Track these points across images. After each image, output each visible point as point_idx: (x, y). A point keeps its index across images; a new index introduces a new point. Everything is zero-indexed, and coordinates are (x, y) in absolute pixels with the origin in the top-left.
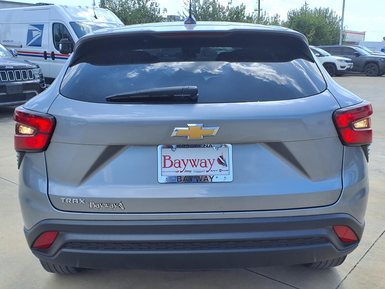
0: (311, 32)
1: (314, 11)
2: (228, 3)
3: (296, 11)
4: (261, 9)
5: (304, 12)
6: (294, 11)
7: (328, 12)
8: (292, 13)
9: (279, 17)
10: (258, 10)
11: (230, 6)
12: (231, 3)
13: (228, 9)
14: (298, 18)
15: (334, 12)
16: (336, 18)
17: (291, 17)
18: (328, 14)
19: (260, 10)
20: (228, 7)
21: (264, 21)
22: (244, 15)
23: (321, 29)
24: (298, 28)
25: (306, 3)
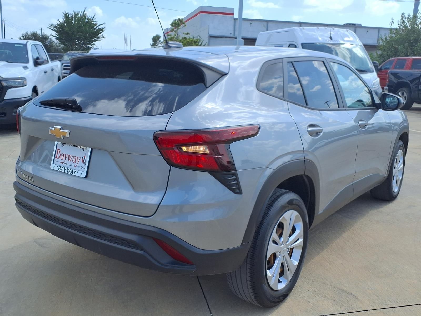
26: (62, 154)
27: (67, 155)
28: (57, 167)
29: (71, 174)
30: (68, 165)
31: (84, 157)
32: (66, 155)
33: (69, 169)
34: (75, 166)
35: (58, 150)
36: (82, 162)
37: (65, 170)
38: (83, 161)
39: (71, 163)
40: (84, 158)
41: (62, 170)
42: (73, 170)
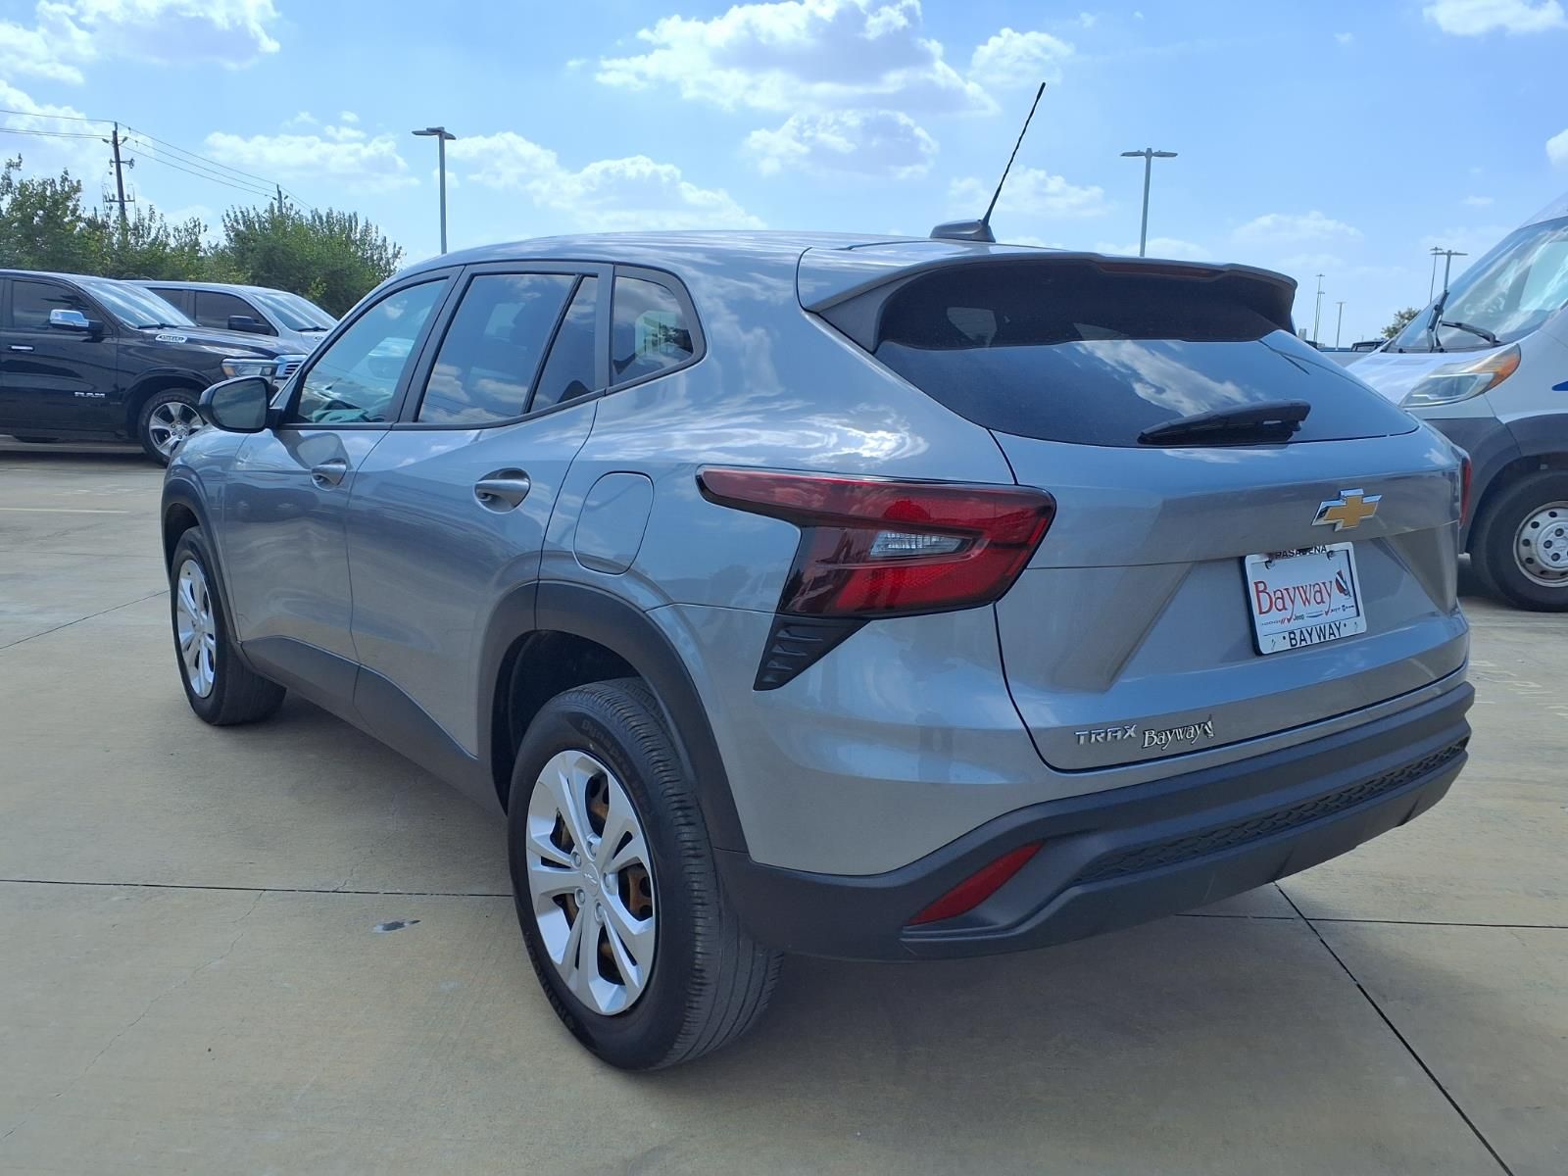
0: (314, 285)
1: (310, 218)
2: (4, 165)
3: (252, 214)
4: (129, 196)
5: (279, 221)
6: (246, 214)
7: (356, 228)
8: (241, 222)
9: (202, 229)
10: (117, 198)
11: (16, 178)
12: (18, 165)
13: (10, 185)
14: (265, 237)
15: (374, 229)
16: (384, 246)
17: (238, 234)
18: (356, 233)
19: (126, 198)
20: (9, 179)
21: (150, 239)
22: (78, 213)
23: (342, 279)
24: (269, 271)
25: (280, 193)
26: (1275, 592)
27: (1294, 588)
28: (1284, 638)
29: (1332, 637)
30: (1309, 616)
31: (1339, 574)
32: (1291, 592)
33: (1320, 628)
34: (1327, 613)
35: (1257, 587)
36: (1341, 592)
37: (1310, 635)
38: (1341, 590)
39: (1314, 608)
40: (1339, 578)
41: (1301, 640)
42: (1333, 626)
